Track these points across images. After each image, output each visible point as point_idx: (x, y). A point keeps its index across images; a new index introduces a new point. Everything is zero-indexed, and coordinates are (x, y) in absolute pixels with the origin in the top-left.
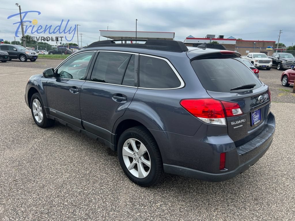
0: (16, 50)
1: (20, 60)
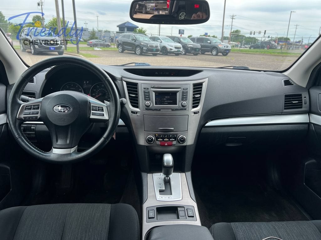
0: (210, 43)
1: (211, 54)
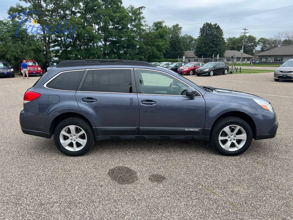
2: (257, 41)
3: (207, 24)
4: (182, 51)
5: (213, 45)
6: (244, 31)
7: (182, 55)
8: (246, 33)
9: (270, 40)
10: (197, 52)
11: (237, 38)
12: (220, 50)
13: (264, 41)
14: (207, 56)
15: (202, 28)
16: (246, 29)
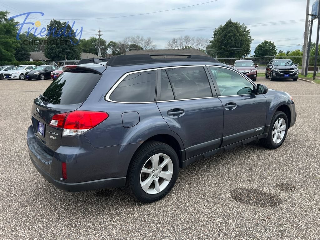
2: (107, 44)
3: (55, 21)
4: (27, 51)
5: (67, 47)
6: (98, 33)
7: (27, 57)
8: (101, 35)
9: (119, 44)
10: (49, 54)
11: (87, 40)
12: (75, 52)
13: (113, 44)
14: (62, 59)
15: (49, 25)
16: (100, 31)
